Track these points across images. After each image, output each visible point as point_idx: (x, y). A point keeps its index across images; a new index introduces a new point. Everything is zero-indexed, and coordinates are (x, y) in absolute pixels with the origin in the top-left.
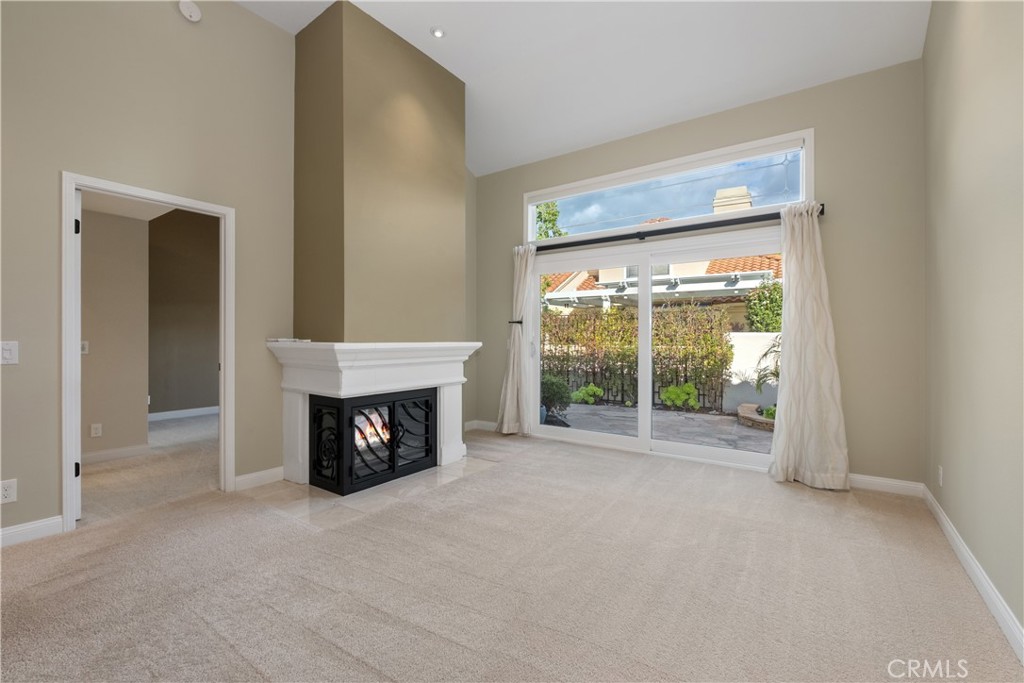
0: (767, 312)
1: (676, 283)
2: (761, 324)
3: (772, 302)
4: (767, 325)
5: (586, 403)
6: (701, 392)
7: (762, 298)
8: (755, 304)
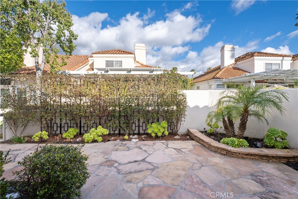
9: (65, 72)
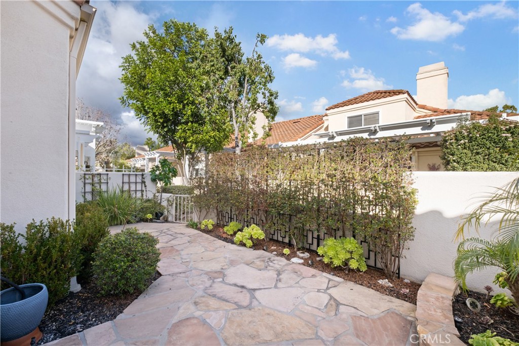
0: (465, 151)
1: (376, 130)
2: (458, 163)
3: (470, 141)
4: (465, 164)
5: (244, 245)
6: (372, 247)
7: (460, 137)
8: (451, 144)
9: (278, 144)
